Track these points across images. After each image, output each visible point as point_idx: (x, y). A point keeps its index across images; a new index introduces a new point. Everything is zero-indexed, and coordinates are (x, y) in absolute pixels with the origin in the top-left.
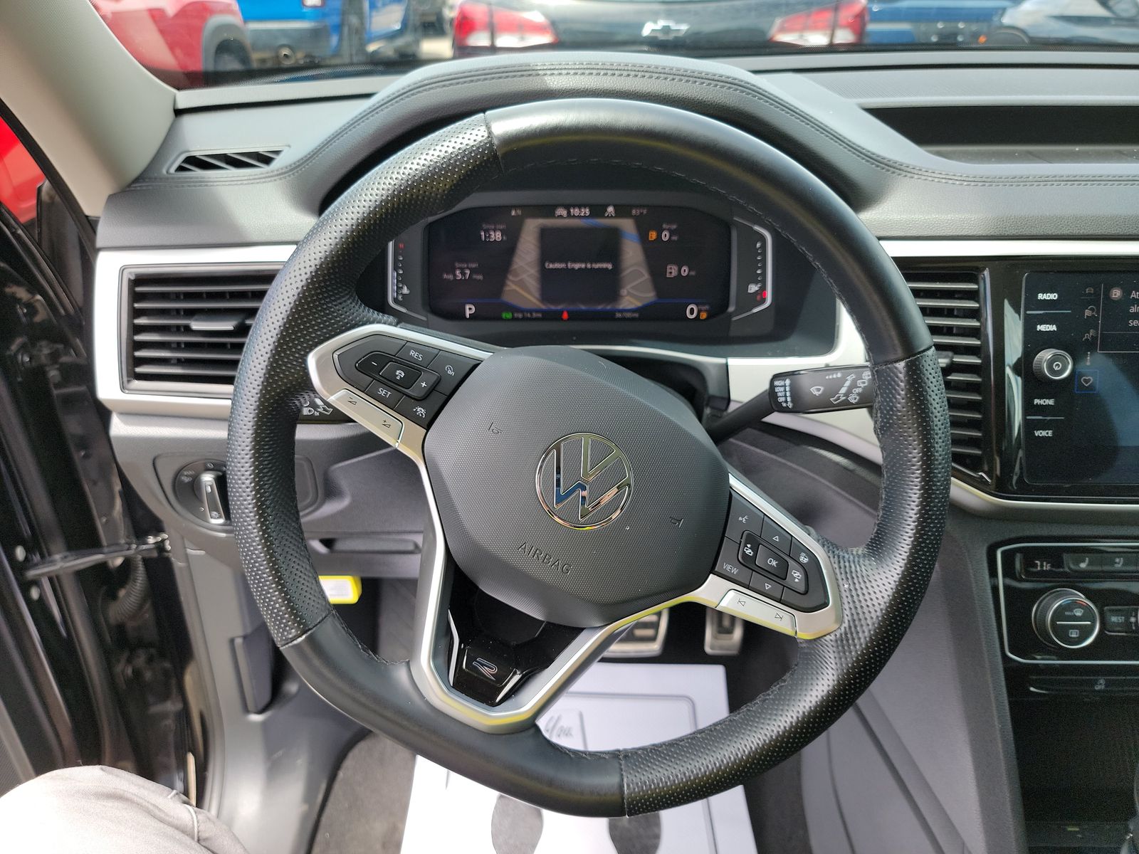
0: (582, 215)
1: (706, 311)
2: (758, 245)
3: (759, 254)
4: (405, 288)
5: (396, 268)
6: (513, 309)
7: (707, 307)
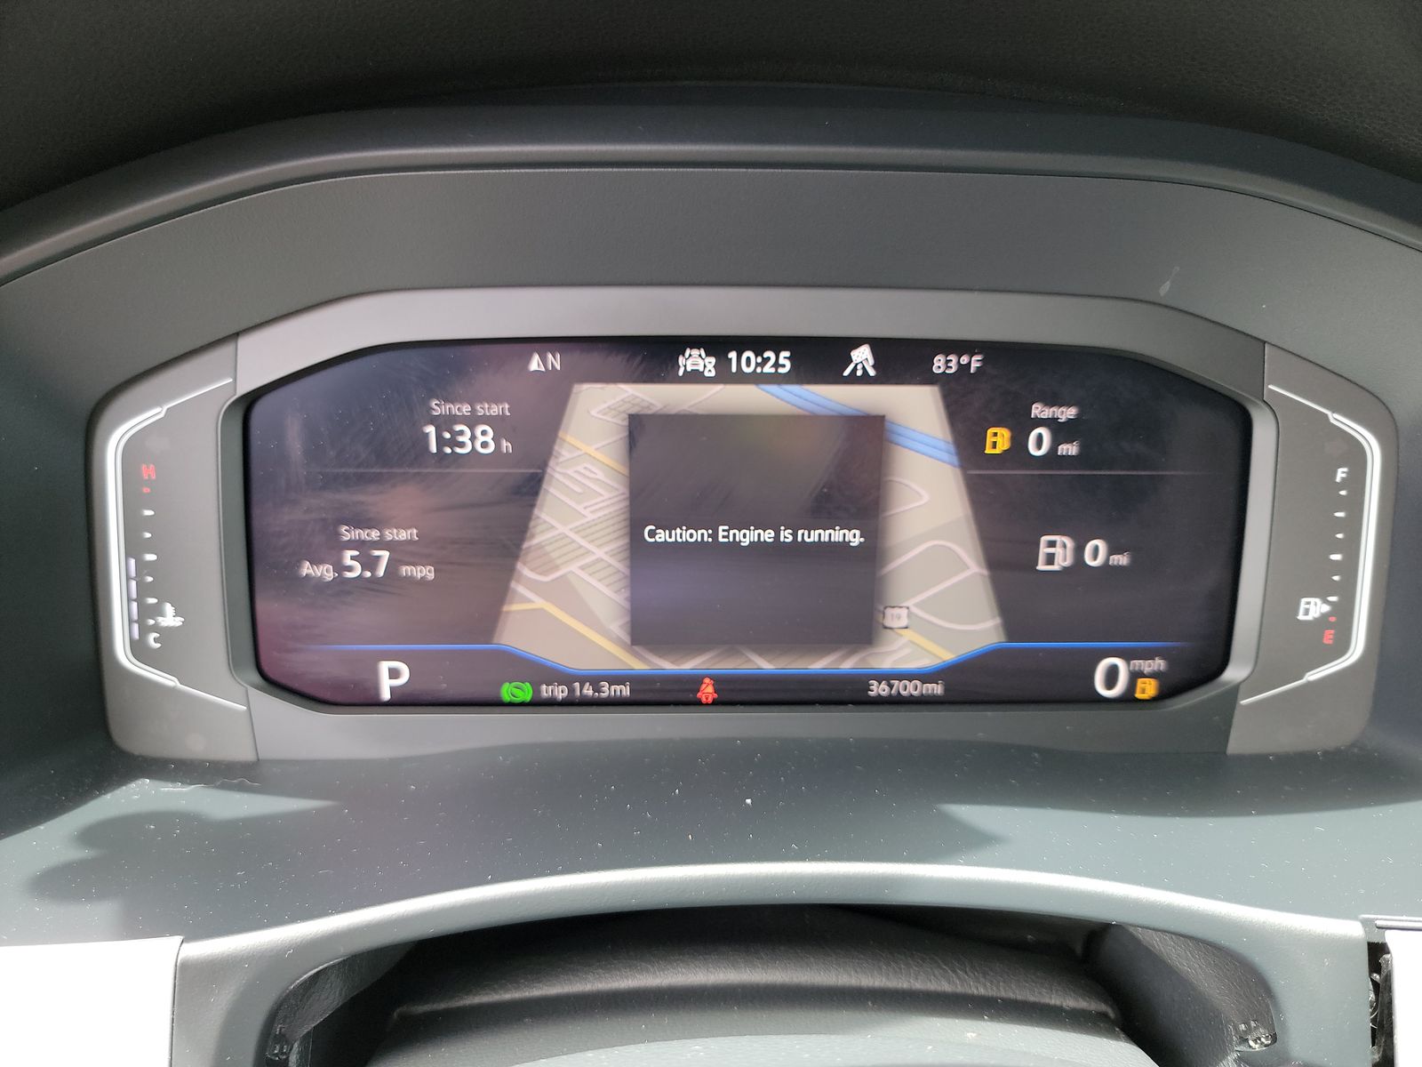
0: (768, 369)
1: (1153, 675)
2: (1341, 474)
3: (1341, 504)
4: (169, 609)
5: (133, 548)
6: (540, 672)
7: (1159, 664)
